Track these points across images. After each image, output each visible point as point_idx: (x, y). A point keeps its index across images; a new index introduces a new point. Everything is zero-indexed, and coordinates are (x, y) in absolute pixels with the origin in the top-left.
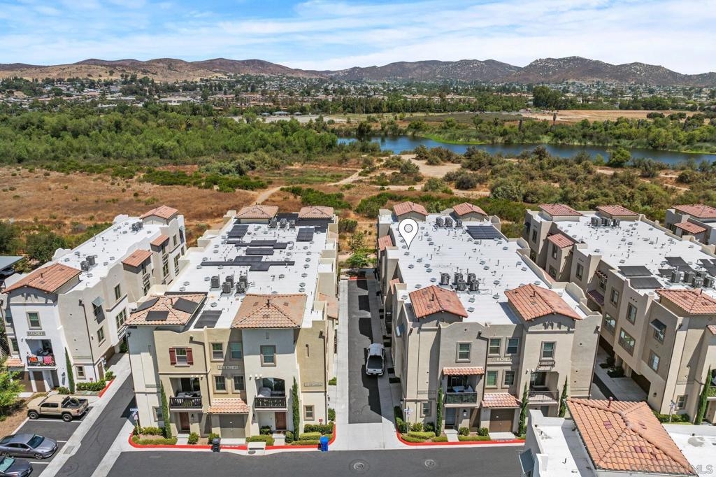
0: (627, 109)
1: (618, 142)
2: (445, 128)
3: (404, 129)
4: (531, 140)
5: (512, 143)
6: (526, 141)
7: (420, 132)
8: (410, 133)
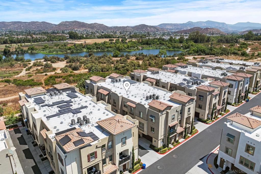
0: (100, 38)
1: (108, 49)
2: (44, 48)
3: (26, 50)
4: (80, 50)
5: (74, 52)
6: (78, 51)
7: (34, 51)
8: (30, 52)
